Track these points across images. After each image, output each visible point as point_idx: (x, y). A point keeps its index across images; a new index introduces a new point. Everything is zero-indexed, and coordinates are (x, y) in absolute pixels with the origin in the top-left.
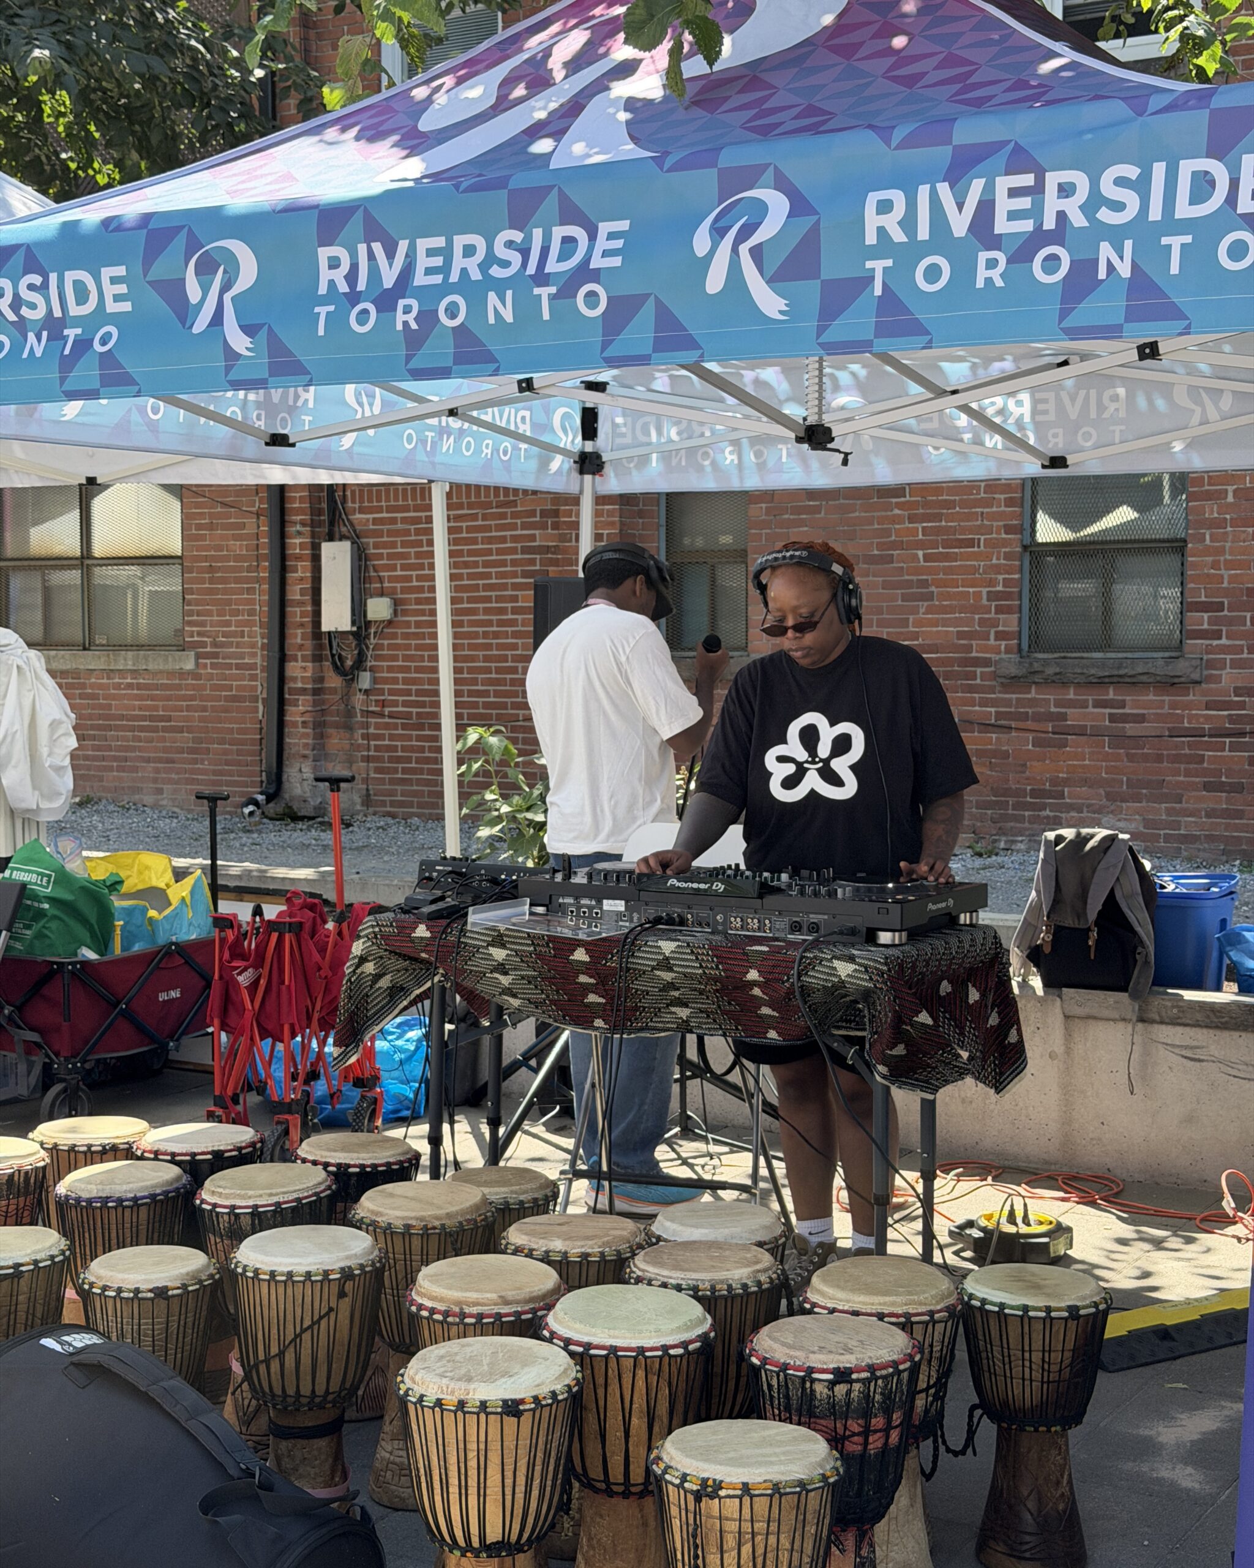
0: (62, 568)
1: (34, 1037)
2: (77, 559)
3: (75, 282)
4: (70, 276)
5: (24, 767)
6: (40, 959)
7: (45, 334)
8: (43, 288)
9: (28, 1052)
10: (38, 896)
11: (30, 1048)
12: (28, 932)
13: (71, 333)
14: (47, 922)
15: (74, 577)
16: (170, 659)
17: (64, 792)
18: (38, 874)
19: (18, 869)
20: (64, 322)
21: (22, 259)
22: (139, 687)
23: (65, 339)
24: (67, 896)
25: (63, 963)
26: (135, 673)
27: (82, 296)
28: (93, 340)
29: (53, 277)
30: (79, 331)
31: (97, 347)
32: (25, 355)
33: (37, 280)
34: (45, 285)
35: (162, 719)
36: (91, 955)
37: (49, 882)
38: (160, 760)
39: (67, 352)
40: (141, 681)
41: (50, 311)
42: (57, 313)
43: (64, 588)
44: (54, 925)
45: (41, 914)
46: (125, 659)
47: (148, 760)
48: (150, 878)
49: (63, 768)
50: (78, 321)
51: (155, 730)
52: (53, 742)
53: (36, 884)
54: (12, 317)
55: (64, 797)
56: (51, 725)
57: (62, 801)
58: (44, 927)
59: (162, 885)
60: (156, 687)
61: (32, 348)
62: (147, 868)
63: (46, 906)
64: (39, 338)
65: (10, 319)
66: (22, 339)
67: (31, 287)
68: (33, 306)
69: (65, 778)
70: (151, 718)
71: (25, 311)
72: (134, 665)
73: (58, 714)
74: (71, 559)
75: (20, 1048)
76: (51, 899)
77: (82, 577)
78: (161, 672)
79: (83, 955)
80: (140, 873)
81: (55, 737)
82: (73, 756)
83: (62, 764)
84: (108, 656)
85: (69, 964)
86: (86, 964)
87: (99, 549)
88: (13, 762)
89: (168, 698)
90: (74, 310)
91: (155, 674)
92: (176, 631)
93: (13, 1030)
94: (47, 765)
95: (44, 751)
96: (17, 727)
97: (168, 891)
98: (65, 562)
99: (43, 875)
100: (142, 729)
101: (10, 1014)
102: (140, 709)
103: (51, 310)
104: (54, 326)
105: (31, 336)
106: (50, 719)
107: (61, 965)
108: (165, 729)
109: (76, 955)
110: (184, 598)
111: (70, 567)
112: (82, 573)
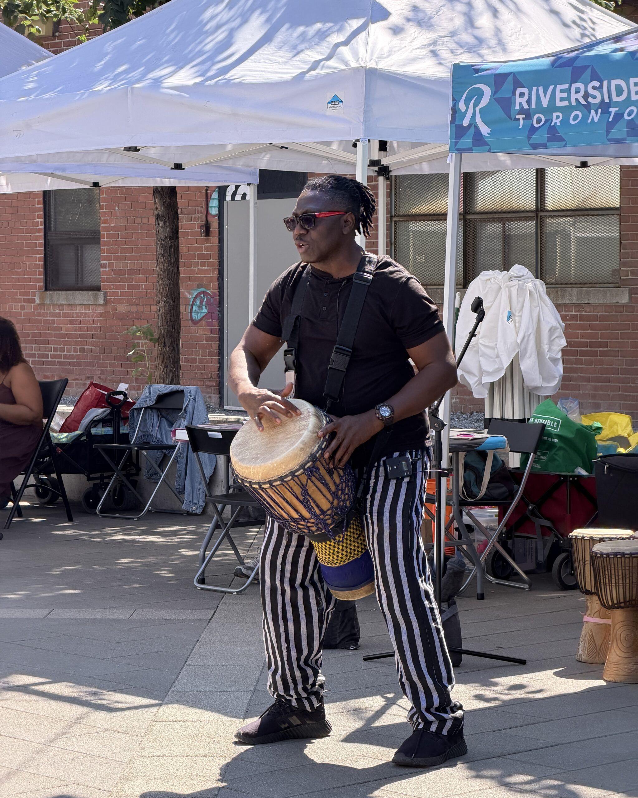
0: (520, 219)
1: (547, 523)
2: (532, 211)
3: (616, 85)
4: (614, 82)
5: (534, 358)
6: (552, 473)
7: (600, 111)
8: (600, 88)
9: (544, 534)
10: (552, 434)
11: (545, 531)
12: (544, 458)
13: (613, 110)
14: (556, 451)
15: (530, 226)
16: (608, 295)
17: (558, 376)
18: (551, 420)
19: (538, 417)
20: (610, 105)
21: (590, 73)
22: (582, 318)
23: (610, 113)
24: (570, 435)
25: (566, 476)
26: (578, 306)
27: (619, 91)
28: (624, 113)
29: (605, 83)
30: (617, 109)
31: (626, 117)
32: (589, 121)
33: (597, 84)
34: (601, 87)
35: (600, 345)
36: (584, 473)
37: (558, 425)
38: (597, 380)
39: (610, 119)
40: (584, 313)
41: (603, 100)
42: (607, 100)
43: (520, 237)
44: (561, 453)
45: (553, 445)
46: (571, 295)
47: (588, 380)
48: (617, 430)
49: (559, 359)
50: (617, 104)
51: (595, 354)
52: (551, 342)
53: (550, 426)
54: (583, 102)
55: (558, 379)
56: (550, 330)
57: (556, 382)
58: (555, 454)
59: (625, 435)
60: (596, 318)
61: (593, 117)
62: (615, 423)
63: (556, 440)
64: (596, 112)
65: (582, 103)
66: (588, 113)
67: (594, 88)
68: (594, 97)
69: (558, 366)
70: (591, 345)
71: (590, 100)
72: (578, 299)
73: (554, 323)
74: (528, 211)
75: (539, 531)
76: (559, 436)
77: (537, 226)
78: (600, 305)
79: (579, 472)
80: (611, 427)
81: (552, 339)
82: (564, 352)
83: (556, 357)
84: (557, 292)
85: (571, 476)
86: (580, 477)
87: (551, 203)
88: (528, 355)
89: (607, 328)
90: (615, 99)
91: (595, 307)
92: (614, 271)
93: (534, 519)
94: (547, 357)
95: (546, 347)
96: (530, 331)
97: (629, 438)
98: (523, 215)
99: (554, 421)
100: (583, 353)
101: (533, 510)
102: (582, 337)
103: (604, 98)
104: (604, 107)
105: (593, 112)
106: (550, 326)
107: (565, 477)
108: (603, 354)
109: (574, 472)
110: (621, 243)
111: (527, 219)
112: (537, 223)
